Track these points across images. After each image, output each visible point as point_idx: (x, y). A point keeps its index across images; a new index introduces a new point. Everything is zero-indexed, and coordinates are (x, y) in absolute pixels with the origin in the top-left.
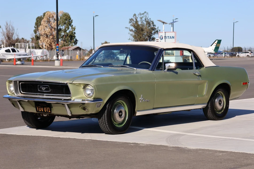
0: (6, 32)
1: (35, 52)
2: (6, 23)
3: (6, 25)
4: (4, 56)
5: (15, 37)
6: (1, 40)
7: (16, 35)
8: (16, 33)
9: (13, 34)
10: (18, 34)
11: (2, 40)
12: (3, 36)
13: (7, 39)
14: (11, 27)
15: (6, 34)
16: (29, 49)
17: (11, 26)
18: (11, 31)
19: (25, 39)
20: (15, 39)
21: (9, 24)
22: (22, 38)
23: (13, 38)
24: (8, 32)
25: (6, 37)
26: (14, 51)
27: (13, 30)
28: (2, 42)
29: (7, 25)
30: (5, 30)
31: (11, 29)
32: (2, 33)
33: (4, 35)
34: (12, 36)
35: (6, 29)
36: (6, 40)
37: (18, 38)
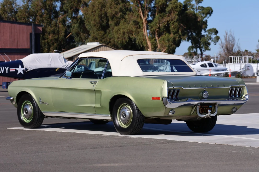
0: (225, 44)
1: (252, 67)
2: (226, 32)
3: (225, 35)
4: (199, 72)
5: (235, 50)
6: (219, 53)
7: (237, 46)
8: (237, 44)
9: (233, 45)
10: (239, 46)
11: (221, 53)
12: (221, 48)
13: (226, 51)
14: (231, 38)
15: (225, 46)
16: (245, 64)
17: (232, 36)
18: (230, 42)
19: (248, 51)
20: (236, 52)
21: (229, 34)
22: (246, 51)
23: (233, 50)
24: (227, 43)
25: (225, 49)
26: (211, 65)
27: (233, 41)
28: (220, 55)
29: (227, 34)
30: (224, 41)
31: (231, 39)
32: (220, 45)
33: (223, 48)
34: (232, 48)
35: (226, 40)
36: (225, 53)
37: (240, 50)
